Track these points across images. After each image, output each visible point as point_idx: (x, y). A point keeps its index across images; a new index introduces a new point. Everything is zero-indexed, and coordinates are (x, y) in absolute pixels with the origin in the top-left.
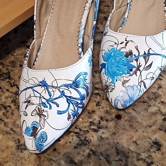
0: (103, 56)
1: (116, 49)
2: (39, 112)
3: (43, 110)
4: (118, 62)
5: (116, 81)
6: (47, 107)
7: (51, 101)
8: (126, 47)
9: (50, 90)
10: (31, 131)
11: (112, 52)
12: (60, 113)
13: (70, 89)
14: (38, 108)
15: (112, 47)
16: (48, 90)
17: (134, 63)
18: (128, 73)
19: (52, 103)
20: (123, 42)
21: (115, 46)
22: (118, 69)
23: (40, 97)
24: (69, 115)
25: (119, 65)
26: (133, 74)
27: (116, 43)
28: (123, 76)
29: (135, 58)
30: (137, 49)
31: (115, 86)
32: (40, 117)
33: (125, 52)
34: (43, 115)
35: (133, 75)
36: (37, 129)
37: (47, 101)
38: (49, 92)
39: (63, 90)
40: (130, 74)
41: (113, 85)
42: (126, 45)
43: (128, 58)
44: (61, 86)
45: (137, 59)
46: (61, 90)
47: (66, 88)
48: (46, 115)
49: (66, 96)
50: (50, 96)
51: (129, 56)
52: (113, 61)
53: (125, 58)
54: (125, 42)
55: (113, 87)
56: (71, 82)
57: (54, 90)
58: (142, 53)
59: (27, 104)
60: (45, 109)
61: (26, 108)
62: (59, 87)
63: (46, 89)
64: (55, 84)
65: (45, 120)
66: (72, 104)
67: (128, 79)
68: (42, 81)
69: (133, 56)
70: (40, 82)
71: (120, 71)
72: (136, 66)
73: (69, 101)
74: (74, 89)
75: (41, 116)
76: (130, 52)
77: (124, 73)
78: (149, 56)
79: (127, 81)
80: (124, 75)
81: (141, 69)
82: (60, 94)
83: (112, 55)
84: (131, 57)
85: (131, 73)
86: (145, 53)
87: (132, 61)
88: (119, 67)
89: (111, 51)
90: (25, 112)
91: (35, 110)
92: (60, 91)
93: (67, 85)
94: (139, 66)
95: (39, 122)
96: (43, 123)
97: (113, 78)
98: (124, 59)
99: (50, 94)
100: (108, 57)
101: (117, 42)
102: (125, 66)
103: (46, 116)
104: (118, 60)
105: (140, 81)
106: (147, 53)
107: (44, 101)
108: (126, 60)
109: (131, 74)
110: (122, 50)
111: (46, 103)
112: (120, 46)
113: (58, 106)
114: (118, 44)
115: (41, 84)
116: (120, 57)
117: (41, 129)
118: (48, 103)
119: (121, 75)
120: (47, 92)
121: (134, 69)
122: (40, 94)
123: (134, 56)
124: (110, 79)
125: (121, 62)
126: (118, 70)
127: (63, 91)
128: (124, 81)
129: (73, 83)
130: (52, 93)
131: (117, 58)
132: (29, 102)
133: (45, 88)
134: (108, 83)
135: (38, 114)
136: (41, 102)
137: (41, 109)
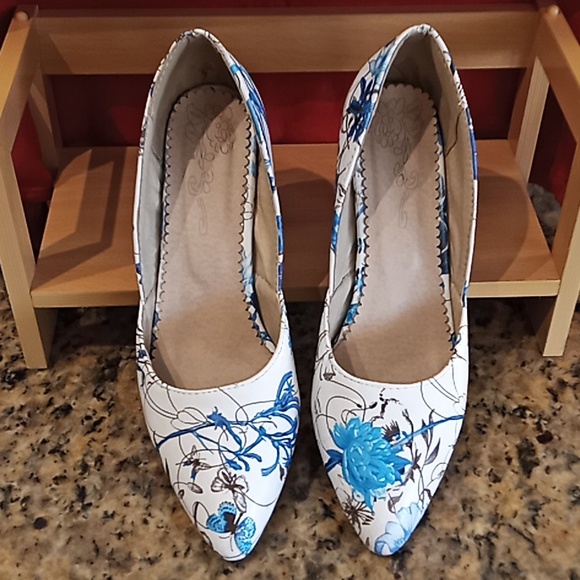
0: (330, 431)
1: (363, 420)
2: (228, 481)
3: (235, 476)
4: (373, 454)
5: (375, 500)
6: (241, 468)
7: (245, 453)
8: (385, 416)
9: (236, 431)
10: (223, 523)
11: (353, 428)
12: (266, 472)
13: (274, 419)
14: (223, 474)
15: (351, 416)
16: (231, 432)
17: (406, 454)
18: (396, 480)
19: (249, 456)
20: (376, 403)
21: (360, 414)
22: (376, 470)
23: (219, 450)
24: (282, 470)
25: (376, 462)
26: (407, 480)
27: (359, 406)
28: (386, 488)
29: (406, 441)
30: (407, 418)
31: (373, 512)
32: (234, 492)
33: (383, 427)
34: (237, 486)
35: (407, 483)
36: (234, 516)
37: (237, 456)
38: (235, 437)
39: (260, 424)
40: (401, 480)
41: (367, 509)
42: (383, 411)
44: (256, 417)
45: (409, 442)
46: (257, 426)
47: (266, 419)
48: (244, 485)
49: (269, 436)
50: (240, 443)
51: (394, 438)
52: (360, 451)
53: (386, 442)
54: (380, 403)
55: (370, 515)
56: (272, 405)
57: (244, 428)
58: (418, 426)
59: (191, 467)
60: (238, 473)
61: (193, 476)
62: (252, 421)
63: (227, 432)
64: (242, 418)
65: (243, 495)
66: (283, 446)
67: (397, 494)
68: (211, 413)
69: (402, 436)
70: (209, 417)
71: (378, 476)
72: (410, 459)
73: (276, 444)
74: (280, 415)
75: (235, 489)
76: (393, 427)
77: (388, 480)
78: (431, 429)
79: (397, 499)
80: (389, 486)
81: (420, 463)
82: (257, 434)
83: (356, 435)
84: (397, 439)
85: (403, 477)
86: (424, 424)
87: (402, 450)
88: (377, 467)
89: (352, 426)
90: (194, 484)
91: (218, 478)
92: (255, 429)
93: (266, 412)
94: (417, 458)
95: (233, 502)
96: (242, 501)
97: (365, 492)
98: (383, 446)
99: (238, 439)
100: (345, 438)
101: (362, 404)
102: (389, 463)
103: (243, 487)
104: (371, 448)
105: (421, 490)
106: (427, 423)
107: (231, 456)
108: (390, 448)
109: (404, 480)
110: (377, 424)
111: (236, 460)
112: (371, 413)
113: (260, 461)
114: (365, 409)
115: (212, 422)
116: (375, 442)
117: (241, 515)
118: (239, 459)
119: (383, 485)
120: (230, 437)
121: (408, 468)
122: (218, 443)
123: (404, 437)
124: (360, 494)
125: (378, 454)
126: (376, 474)
127: (261, 427)
128: (391, 499)
129: (276, 405)
130: (241, 436)
131: (368, 443)
132: (197, 462)
133: (224, 427)
134: (354, 504)
135: (227, 486)
136: (225, 461)
137: (230, 474)
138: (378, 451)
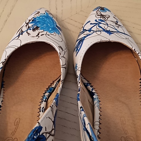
1: (47, 32)
2: (103, 17)
5: (44, 13)
7: (97, 24)
8: (38, 33)
11: (51, 31)
15: (52, 34)
18: (36, 18)
19: (95, 23)
20: (41, 35)
23: (108, 25)
27: (49, 35)
28: (39, 16)
30: (28, 34)
31: (46, 11)
32: (101, 14)
33: (39, 30)
35: (31, 18)
38: (101, 28)
39: (91, 32)
43: (36, 26)
45: (29, 28)
49: (87, 30)
51: (35, 28)
52: (49, 25)
53: (38, 26)
54: (39, 36)
57: (97, 30)
60: (99, 19)
62: (94, 32)
64: (99, 33)
67: (36, 15)
71: (42, 18)
72: (29, 24)
76: (35, 30)
77: (39, 17)
82: (92, 29)
83: (50, 29)
86: (22, 34)
87: (32, 25)
88: (43, 20)
98: (40, 25)
99: (100, 27)
101: (47, 36)
102: (38, 21)
104: (45, 25)
107: (103, 23)
108: (37, 25)
109: (33, 18)
110: (41, 31)
111: (100, 22)
112: (44, 33)
114: (46, 34)
115: (111, 32)
116: (43, 26)
119: (41, 16)
120: (103, 28)
121: (31, 21)
123: (31, 29)
126: (43, 18)
128: (38, 14)
129: (84, 39)
130: (98, 28)
131: (45, 26)
133: (106, 30)
136: (105, 21)
137: (103, 18)
138: (42, 24)
